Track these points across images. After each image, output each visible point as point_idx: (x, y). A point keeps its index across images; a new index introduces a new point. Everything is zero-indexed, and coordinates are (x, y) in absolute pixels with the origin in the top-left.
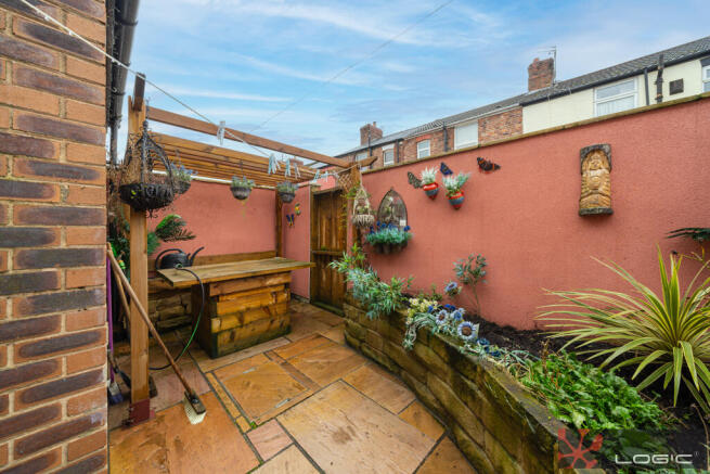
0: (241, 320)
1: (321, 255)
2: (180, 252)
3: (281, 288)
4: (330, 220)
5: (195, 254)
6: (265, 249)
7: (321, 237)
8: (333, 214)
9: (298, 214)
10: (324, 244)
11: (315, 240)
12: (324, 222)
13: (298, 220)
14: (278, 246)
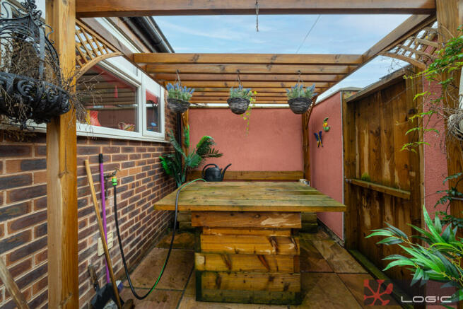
0: (229, 264)
1: (362, 189)
2: (216, 167)
3: (286, 234)
4: (378, 134)
5: (225, 169)
6: (291, 169)
7: (361, 160)
8: (383, 124)
9: (327, 131)
10: (366, 172)
11: (350, 165)
12: (366, 138)
13: (327, 138)
14: (306, 166)
